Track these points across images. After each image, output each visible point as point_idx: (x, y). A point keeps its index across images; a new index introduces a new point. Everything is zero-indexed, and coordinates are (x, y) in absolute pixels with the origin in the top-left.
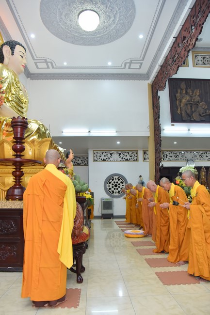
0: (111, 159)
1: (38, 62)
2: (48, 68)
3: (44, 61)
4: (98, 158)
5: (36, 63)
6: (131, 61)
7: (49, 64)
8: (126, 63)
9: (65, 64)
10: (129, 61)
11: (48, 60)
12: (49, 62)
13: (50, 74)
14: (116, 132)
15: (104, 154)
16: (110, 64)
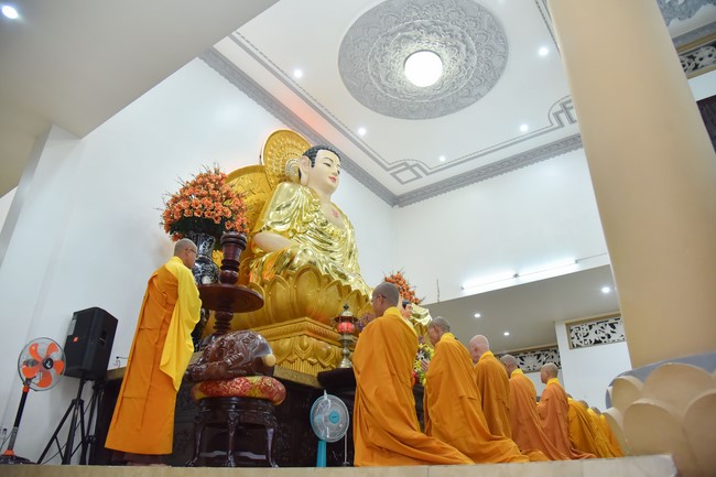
0: (613, 337)
1: (398, 172)
2: (419, 177)
3: (403, 167)
4: (582, 339)
5: (393, 175)
6: (563, 105)
7: (416, 169)
8: (556, 115)
9: (442, 159)
10: (558, 108)
11: (411, 163)
12: (415, 165)
13: (429, 187)
14: (577, 262)
15: (594, 328)
16: (524, 129)
